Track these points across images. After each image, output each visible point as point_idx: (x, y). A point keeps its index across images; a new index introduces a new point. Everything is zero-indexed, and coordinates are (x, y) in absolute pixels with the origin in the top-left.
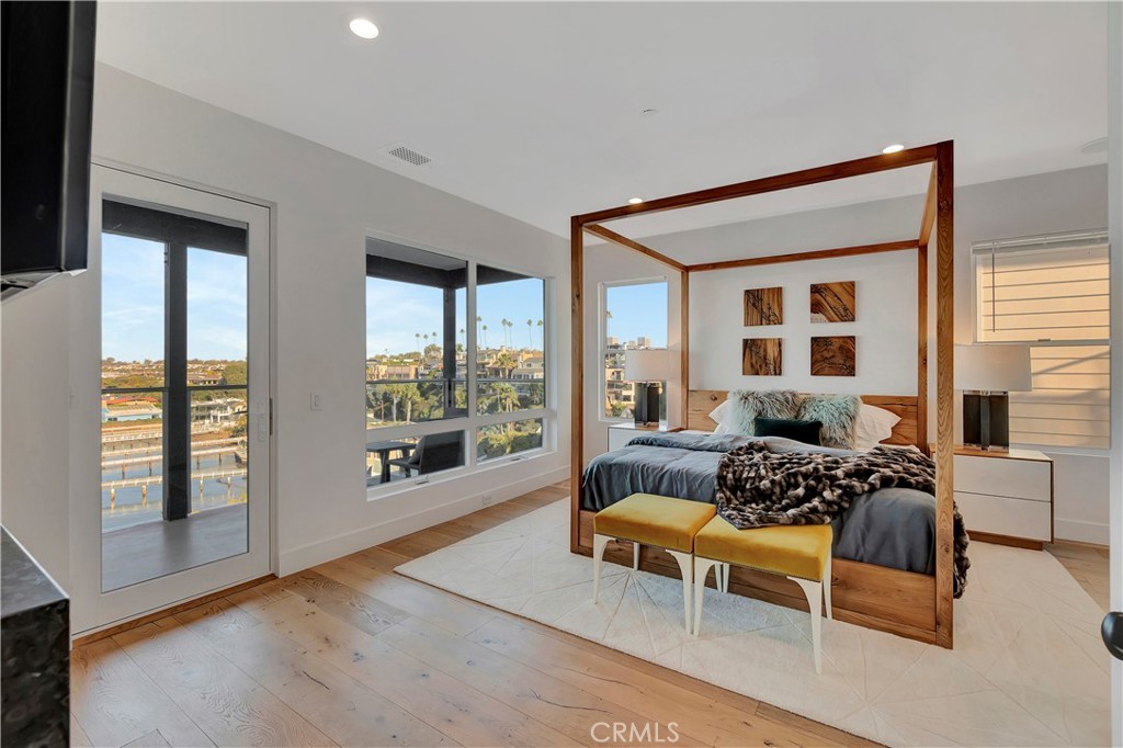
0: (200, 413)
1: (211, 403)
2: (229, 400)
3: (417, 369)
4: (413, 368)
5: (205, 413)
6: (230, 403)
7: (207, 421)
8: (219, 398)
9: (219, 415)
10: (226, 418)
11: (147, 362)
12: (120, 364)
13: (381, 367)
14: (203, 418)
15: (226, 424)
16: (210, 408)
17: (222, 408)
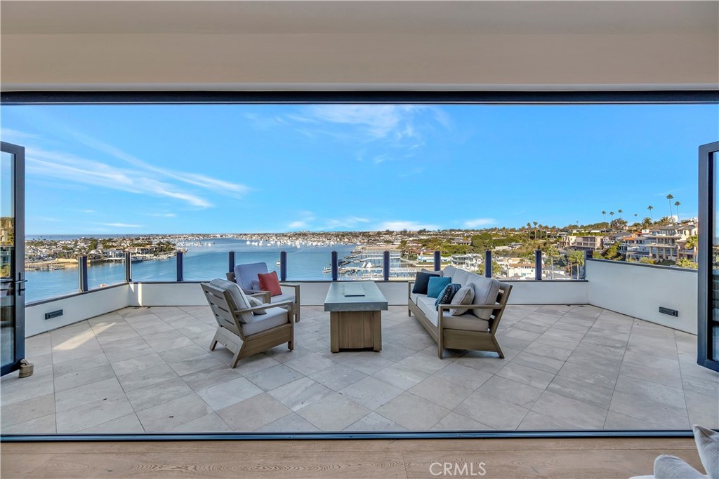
0: (461, 261)
1: (466, 256)
2: (474, 255)
3: (602, 240)
4: (598, 240)
5: (463, 261)
6: (475, 257)
7: (464, 266)
8: (470, 253)
9: (469, 263)
10: (473, 265)
11: (439, 231)
12: (428, 232)
13: (570, 237)
14: (462, 263)
15: (473, 268)
16: (465, 259)
17: (471, 259)
